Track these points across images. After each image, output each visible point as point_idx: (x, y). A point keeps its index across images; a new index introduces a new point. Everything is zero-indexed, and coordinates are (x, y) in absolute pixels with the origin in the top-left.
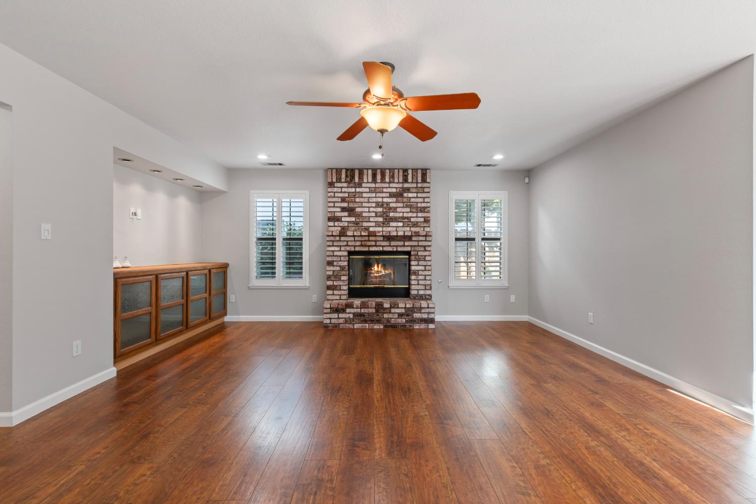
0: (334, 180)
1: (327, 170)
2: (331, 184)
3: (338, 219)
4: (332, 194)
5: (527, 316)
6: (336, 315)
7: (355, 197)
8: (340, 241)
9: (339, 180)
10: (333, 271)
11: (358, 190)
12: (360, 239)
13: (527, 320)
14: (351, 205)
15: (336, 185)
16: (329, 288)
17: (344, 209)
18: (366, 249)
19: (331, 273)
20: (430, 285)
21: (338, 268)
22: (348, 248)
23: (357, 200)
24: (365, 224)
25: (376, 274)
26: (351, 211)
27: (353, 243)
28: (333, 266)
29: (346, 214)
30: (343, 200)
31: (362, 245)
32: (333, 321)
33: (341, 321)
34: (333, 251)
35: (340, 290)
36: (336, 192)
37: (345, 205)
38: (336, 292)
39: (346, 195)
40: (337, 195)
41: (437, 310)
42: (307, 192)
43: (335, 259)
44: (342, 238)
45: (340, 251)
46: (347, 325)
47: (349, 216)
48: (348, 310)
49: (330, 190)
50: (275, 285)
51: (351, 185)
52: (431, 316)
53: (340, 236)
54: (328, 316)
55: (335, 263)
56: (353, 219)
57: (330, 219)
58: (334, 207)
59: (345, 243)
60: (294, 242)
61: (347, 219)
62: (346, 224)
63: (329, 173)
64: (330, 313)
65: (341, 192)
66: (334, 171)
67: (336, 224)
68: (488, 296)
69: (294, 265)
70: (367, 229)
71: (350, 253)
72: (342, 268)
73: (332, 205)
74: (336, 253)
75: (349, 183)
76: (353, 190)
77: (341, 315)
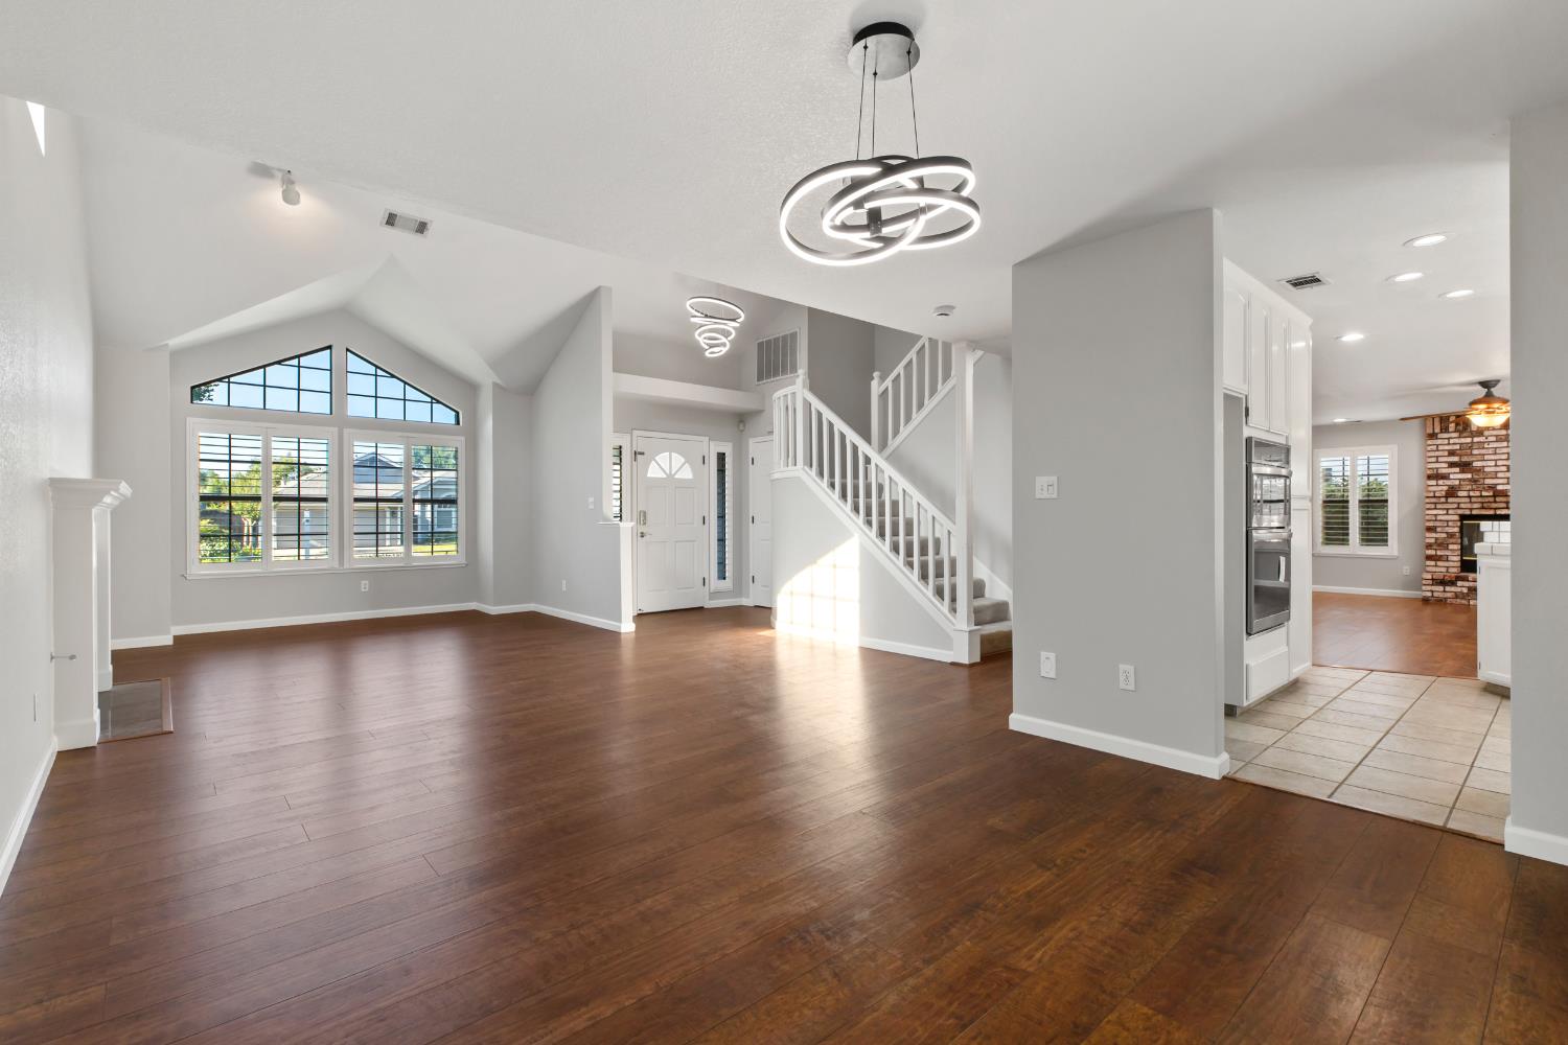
0: (1437, 430)
1: (1425, 418)
2: (1433, 436)
3: (1445, 477)
4: (1434, 448)
6: (1441, 588)
7: (1471, 448)
8: (1447, 503)
9: (1445, 430)
10: (1436, 539)
11: (1476, 440)
12: (1480, 500)
14: (1465, 459)
15: (1440, 436)
16: (1429, 558)
17: (1452, 465)
18: (1491, 512)
19: (1433, 541)
21: (1444, 535)
22: (1460, 512)
23: (1475, 452)
24: (1488, 481)
26: (1465, 466)
27: (1469, 506)
28: (1436, 532)
29: (1457, 470)
30: (1452, 453)
31: (1483, 508)
32: (1436, 594)
33: (1449, 595)
34: (1436, 515)
35: (1447, 560)
36: (1441, 445)
37: (1455, 459)
38: (1439, 563)
39: (1458, 447)
40: (1441, 448)
42: (1395, 448)
43: (1438, 524)
44: (1450, 500)
45: (1447, 514)
46: (1458, 600)
47: (1462, 472)
48: (1459, 583)
49: (1430, 442)
50: (1347, 552)
51: (1465, 434)
53: (1446, 497)
54: (1429, 588)
55: (1439, 529)
56: (1469, 476)
57: (1429, 477)
58: (1437, 462)
59: (1456, 506)
60: (1374, 504)
61: (1456, 476)
62: (1457, 482)
63: (1430, 423)
64: (1432, 585)
65: (1449, 444)
66: (1437, 421)
67: (1441, 482)
69: (1375, 532)
70: (1492, 487)
71: (1463, 517)
72: (1451, 535)
73: (1434, 460)
74: (1439, 518)
75: (1461, 432)
76: (1469, 440)
77: (1448, 589)
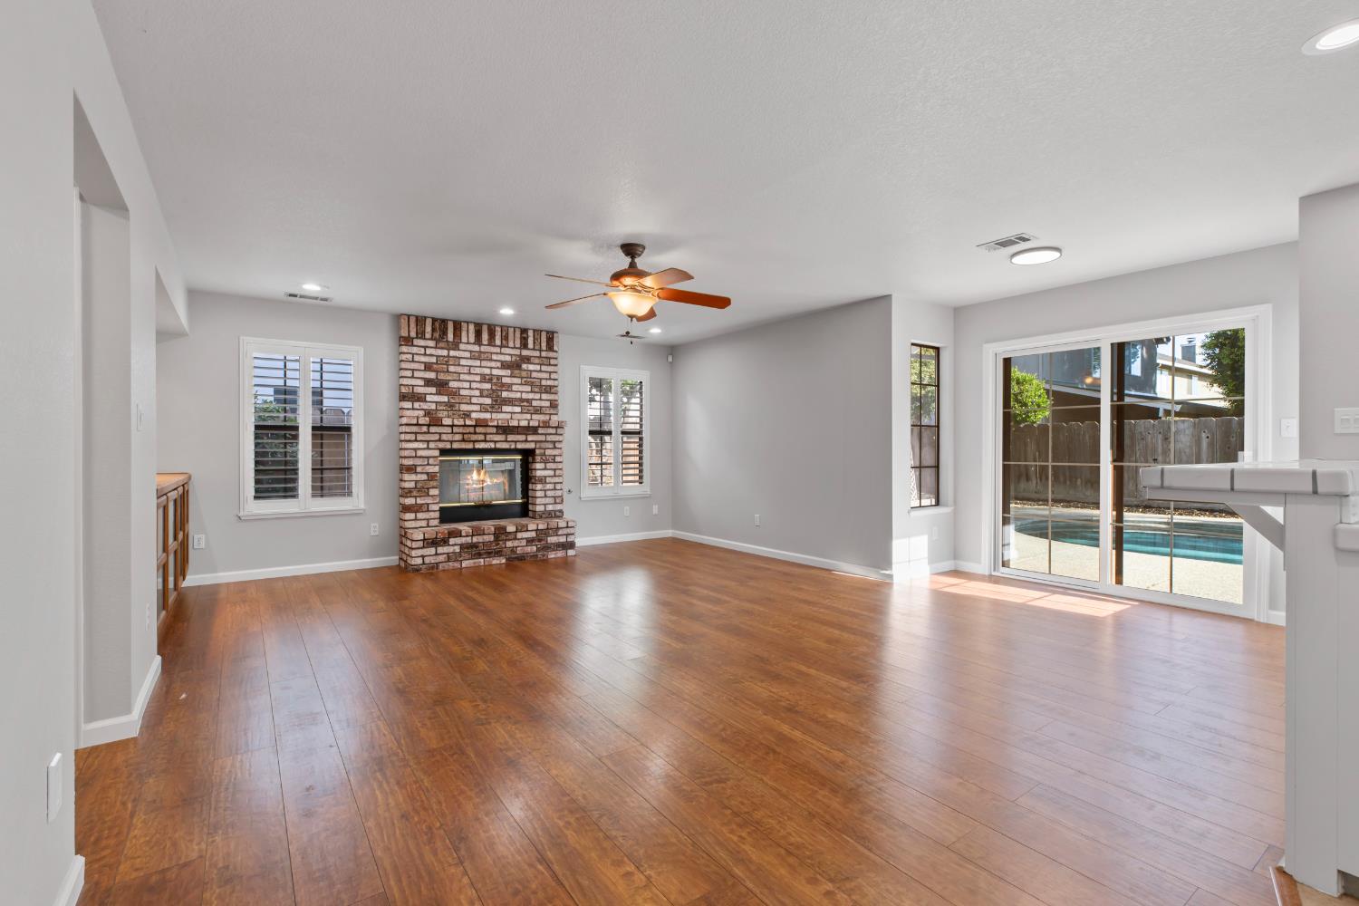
0: (413, 334)
1: (397, 318)
2: (408, 341)
3: (421, 398)
4: (410, 357)
5: (670, 531)
6: (432, 551)
7: (447, 364)
8: (429, 433)
9: (421, 335)
10: (416, 482)
11: (452, 353)
12: (461, 430)
13: (670, 535)
14: (442, 376)
15: (416, 342)
16: (406, 509)
17: (428, 382)
18: (470, 446)
19: (412, 485)
20: (561, 496)
21: (424, 477)
22: (441, 445)
23: (452, 369)
24: (464, 407)
25: (475, 486)
26: (441, 386)
27: (450, 437)
28: (416, 473)
29: (433, 390)
30: (428, 367)
31: (463, 440)
32: (427, 560)
33: (441, 558)
34: (415, 450)
35: (428, 511)
36: (417, 354)
37: (432, 375)
38: (420, 515)
39: (434, 360)
40: (417, 358)
41: (577, 530)
42: (361, 350)
43: (418, 462)
44: (433, 429)
45: (428, 448)
46: (450, 564)
47: (438, 393)
48: (452, 541)
49: (404, 349)
50: (297, 510)
51: (441, 345)
52: (570, 539)
53: (429, 426)
54: (420, 552)
55: (419, 469)
56: (445, 399)
57: (403, 397)
58: (413, 377)
59: (437, 437)
60: (332, 433)
61: (434, 398)
62: (433, 406)
63: (404, 322)
64: (423, 547)
65: (425, 354)
66: (413, 320)
67: (417, 405)
68: (628, 508)
70: (467, 415)
71: (443, 452)
72: (431, 477)
73: (409, 373)
74: (420, 453)
75: (437, 341)
76: (445, 353)
77: (440, 550)
